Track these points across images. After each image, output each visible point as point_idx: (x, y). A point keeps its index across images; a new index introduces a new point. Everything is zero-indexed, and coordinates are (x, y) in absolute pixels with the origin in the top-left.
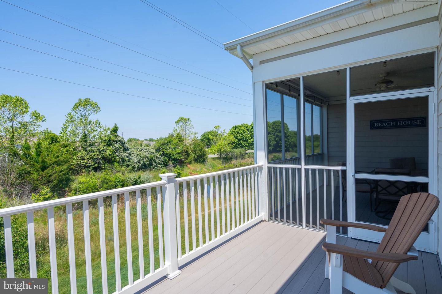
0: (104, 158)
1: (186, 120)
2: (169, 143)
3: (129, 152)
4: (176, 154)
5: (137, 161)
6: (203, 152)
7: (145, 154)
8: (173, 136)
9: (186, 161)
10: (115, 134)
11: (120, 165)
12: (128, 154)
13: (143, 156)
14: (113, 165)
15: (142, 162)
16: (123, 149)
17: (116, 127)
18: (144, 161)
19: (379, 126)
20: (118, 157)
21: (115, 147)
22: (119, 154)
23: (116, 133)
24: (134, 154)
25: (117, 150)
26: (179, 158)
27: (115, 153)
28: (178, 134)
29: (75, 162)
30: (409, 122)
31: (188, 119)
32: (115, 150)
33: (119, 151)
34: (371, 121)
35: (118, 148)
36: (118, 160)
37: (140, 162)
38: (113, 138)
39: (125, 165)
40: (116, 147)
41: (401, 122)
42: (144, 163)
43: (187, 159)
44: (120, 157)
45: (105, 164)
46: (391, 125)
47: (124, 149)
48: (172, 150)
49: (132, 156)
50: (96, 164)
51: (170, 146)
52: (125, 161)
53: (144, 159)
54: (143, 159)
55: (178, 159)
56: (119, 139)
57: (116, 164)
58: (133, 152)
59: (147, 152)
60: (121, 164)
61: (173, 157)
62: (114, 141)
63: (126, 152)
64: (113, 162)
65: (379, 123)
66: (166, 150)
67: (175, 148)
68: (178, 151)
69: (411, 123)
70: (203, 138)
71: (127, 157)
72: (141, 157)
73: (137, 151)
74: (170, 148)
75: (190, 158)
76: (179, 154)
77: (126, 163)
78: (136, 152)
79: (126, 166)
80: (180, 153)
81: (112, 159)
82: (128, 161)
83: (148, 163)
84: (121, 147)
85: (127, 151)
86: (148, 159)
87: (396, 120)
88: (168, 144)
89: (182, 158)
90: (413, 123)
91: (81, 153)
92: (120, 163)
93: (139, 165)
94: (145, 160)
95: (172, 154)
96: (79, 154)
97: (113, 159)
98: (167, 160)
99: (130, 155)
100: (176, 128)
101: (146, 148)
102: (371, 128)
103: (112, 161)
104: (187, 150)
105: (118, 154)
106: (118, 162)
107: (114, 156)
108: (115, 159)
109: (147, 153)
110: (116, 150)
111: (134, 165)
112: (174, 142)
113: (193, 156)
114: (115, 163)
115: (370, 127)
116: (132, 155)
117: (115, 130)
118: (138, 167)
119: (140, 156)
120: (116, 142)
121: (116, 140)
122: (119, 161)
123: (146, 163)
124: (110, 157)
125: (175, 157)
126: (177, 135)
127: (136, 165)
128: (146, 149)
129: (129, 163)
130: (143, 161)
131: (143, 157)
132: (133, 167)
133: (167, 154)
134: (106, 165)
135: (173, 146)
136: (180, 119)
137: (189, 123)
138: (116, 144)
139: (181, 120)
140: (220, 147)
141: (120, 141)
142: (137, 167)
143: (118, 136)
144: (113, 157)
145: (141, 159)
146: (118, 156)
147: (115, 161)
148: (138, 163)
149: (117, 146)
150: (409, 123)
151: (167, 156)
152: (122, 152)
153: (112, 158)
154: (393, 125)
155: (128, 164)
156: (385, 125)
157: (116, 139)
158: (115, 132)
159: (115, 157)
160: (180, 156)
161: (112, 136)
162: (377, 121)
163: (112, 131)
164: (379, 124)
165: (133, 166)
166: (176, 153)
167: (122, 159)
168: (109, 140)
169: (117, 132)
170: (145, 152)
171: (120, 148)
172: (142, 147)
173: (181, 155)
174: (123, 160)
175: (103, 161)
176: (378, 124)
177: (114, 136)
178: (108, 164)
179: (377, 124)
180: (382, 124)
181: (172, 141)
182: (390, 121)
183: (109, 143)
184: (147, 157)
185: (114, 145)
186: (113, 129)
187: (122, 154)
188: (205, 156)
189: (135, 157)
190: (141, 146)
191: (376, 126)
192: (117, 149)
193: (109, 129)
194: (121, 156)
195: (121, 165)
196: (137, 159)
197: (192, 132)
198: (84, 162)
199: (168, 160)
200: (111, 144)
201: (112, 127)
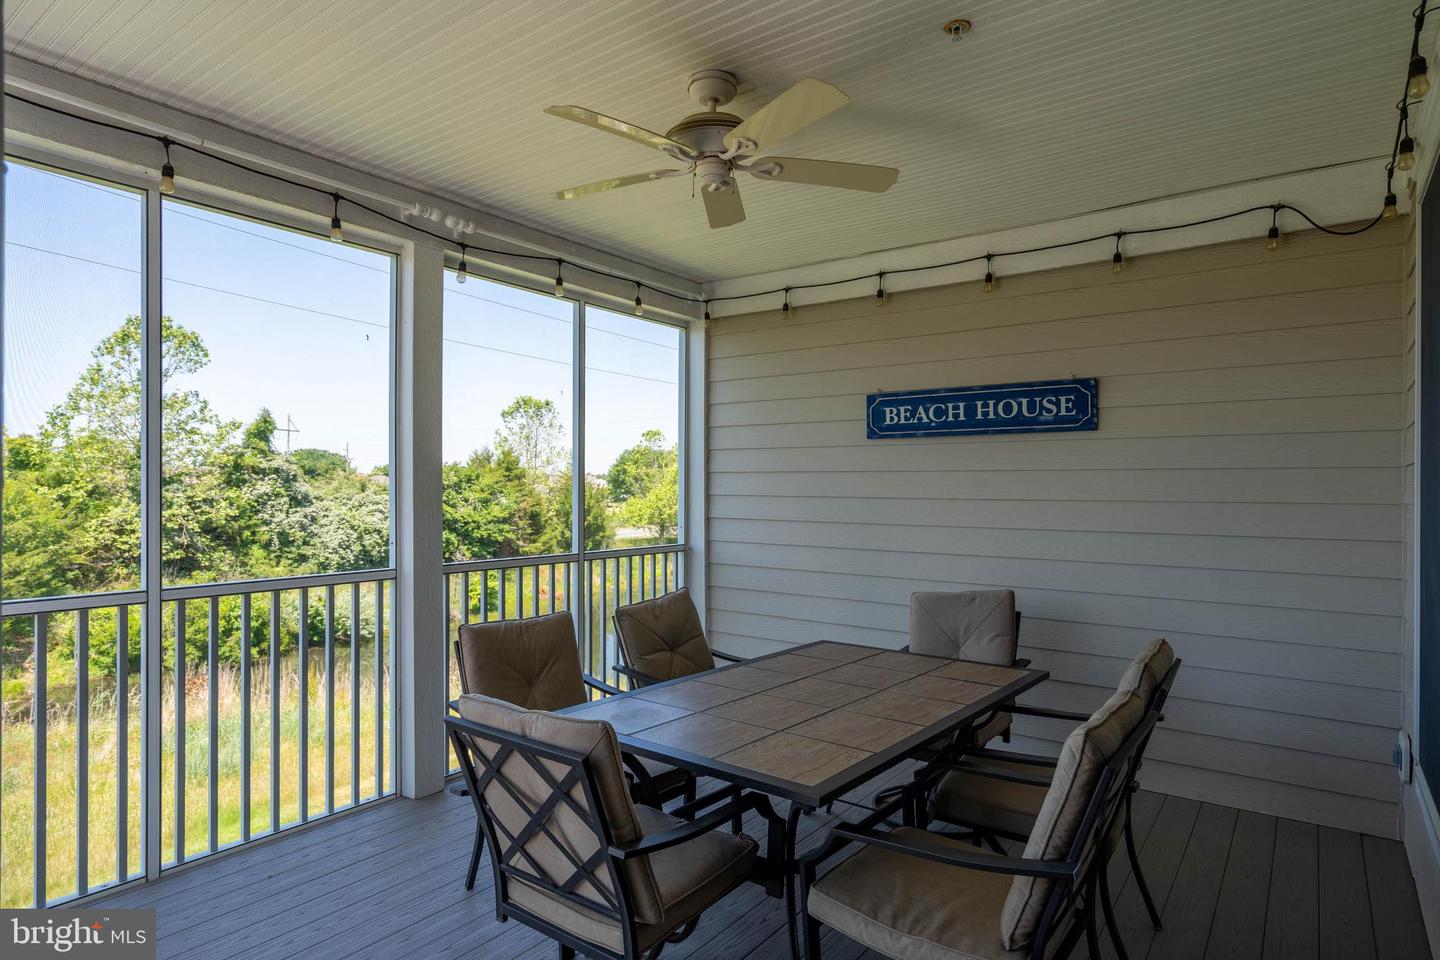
0: (208, 529)
1: (538, 407)
2: (464, 485)
3: (308, 510)
4: (490, 522)
5: (336, 542)
6: (596, 518)
7: (369, 519)
8: (488, 459)
9: (526, 549)
10: (262, 445)
11: (272, 556)
12: (306, 517)
13: (363, 526)
14: (246, 554)
15: (357, 548)
16: (286, 499)
17: (266, 421)
18: (366, 543)
19: (902, 421)
20: (267, 525)
21: (255, 492)
22: (272, 516)
23: (267, 440)
24: (330, 518)
25: (264, 504)
26: (500, 539)
27: (257, 512)
28: (507, 454)
29: (92, 539)
30: (1025, 401)
31: (547, 404)
32: (257, 501)
33: (273, 506)
34: (871, 399)
35: (267, 494)
36: (265, 537)
37: (348, 547)
38: (249, 459)
39: (290, 556)
40: (261, 492)
41: (991, 403)
42: (365, 552)
43: (534, 541)
44: (273, 526)
45: (214, 549)
46: (951, 419)
47: (291, 500)
48: (475, 509)
49: (322, 526)
50: (178, 548)
51: (466, 494)
52: (294, 541)
53: (367, 537)
54: (360, 538)
55: (497, 542)
56: (274, 464)
57: (257, 551)
58: (326, 510)
59: (381, 512)
60: (275, 552)
61: (477, 534)
62: (256, 470)
63: (299, 509)
64: (246, 544)
65: (902, 409)
66: (453, 506)
67: (485, 502)
68: (496, 511)
69: (1031, 407)
70: (618, 471)
71: (303, 528)
72: (356, 530)
73: (343, 507)
74: (466, 501)
75: (544, 538)
76: (502, 522)
77: (293, 549)
78: (337, 510)
79: (296, 561)
80: (504, 518)
81: (240, 535)
82: (305, 543)
83: (379, 552)
84: (282, 491)
85: (305, 506)
86: (382, 538)
87: (968, 396)
88: (460, 488)
89: (511, 536)
90: (1042, 407)
91: (119, 510)
92: (272, 548)
93: (343, 558)
94: (368, 541)
95: (474, 522)
96: (115, 514)
97: (247, 533)
98: (453, 544)
99: (314, 520)
100: (505, 433)
101: (377, 498)
102: (871, 435)
103: (242, 541)
104: (536, 509)
105: (266, 517)
106: (267, 546)
107: (251, 522)
108: (253, 533)
109: (380, 516)
110: (262, 501)
111: (327, 559)
112: (487, 480)
113: (557, 533)
114: (255, 548)
115: (868, 426)
116: (323, 522)
117: (263, 431)
118: (340, 567)
119: (352, 527)
120: (262, 473)
121: (261, 466)
122: (271, 540)
123: (374, 553)
124: (236, 525)
125: (485, 534)
126: (501, 456)
127: (335, 557)
128: (378, 503)
129: (307, 551)
130: (363, 546)
131: (362, 528)
132: (322, 563)
133: (456, 521)
134: (216, 555)
135: (478, 495)
136: (518, 403)
137: (550, 415)
138: (263, 480)
139: (523, 404)
140: (660, 504)
141: (277, 471)
142: (338, 563)
143: (273, 452)
144: (248, 527)
145: (355, 535)
146: (266, 523)
147: (254, 542)
148: (341, 551)
149: (264, 487)
150: (1025, 411)
151: (455, 528)
152: (281, 511)
153: (241, 529)
154: (956, 416)
155: (304, 552)
156: (925, 420)
157: (264, 465)
158: (261, 439)
159: (256, 525)
160: (501, 531)
161: (249, 453)
162: (894, 399)
163: (250, 435)
164: (902, 415)
165: (322, 560)
166: (490, 518)
167: (282, 535)
168: (237, 467)
169: (271, 438)
170: (371, 513)
171: (278, 495)
172: (363, 495)
173: (506, 527)
174: (285, 540)
175: (202, 541)
176: (898, 414)
177: (256, 452)
178: (224, 551)
179: (895, 411)
180: (913, 415)
181: (478, 477)
182: (945, 400)
183: (235, 474)
184: (379, 532)
185: (254, 485)
186: (253, 427)
187: (283, 516)
188: (601, 534)
189: (332, 528)
190: (363, 488)
191: (888, 422)
192: (265, 497)
193: (235, 426)
194: (279, 524)
195: (276, 557)
196: (340, 535)
197: (558, 449)
198: (126, 543)
199: (456, 542)
200: (244, 481)
201: (250, 419)
